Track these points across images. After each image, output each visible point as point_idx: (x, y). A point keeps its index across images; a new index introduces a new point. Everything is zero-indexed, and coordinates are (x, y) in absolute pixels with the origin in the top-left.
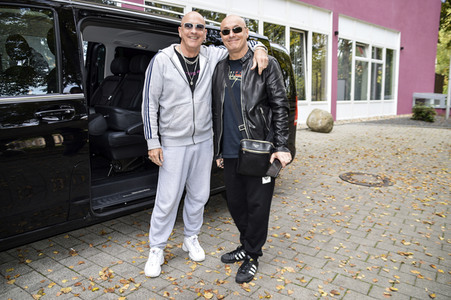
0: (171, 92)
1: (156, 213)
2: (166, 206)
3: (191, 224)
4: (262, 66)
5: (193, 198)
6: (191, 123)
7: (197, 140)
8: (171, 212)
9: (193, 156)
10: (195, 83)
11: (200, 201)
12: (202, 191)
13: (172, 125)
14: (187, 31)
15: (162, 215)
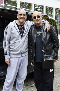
0: (14, 38)
1: (6, 84)
2: (10, 81)
3: (19, 88)
4: (48, 29)
5: (20, 77)
6: (21, 49)
7: (23, 55)
8: (12, 83)
9: (21, 61)
10: (23, 34)
11: (23, 79)
12: (24, 75)
13: (14, 49)
14: (20, 16)
15: (8, 85)
